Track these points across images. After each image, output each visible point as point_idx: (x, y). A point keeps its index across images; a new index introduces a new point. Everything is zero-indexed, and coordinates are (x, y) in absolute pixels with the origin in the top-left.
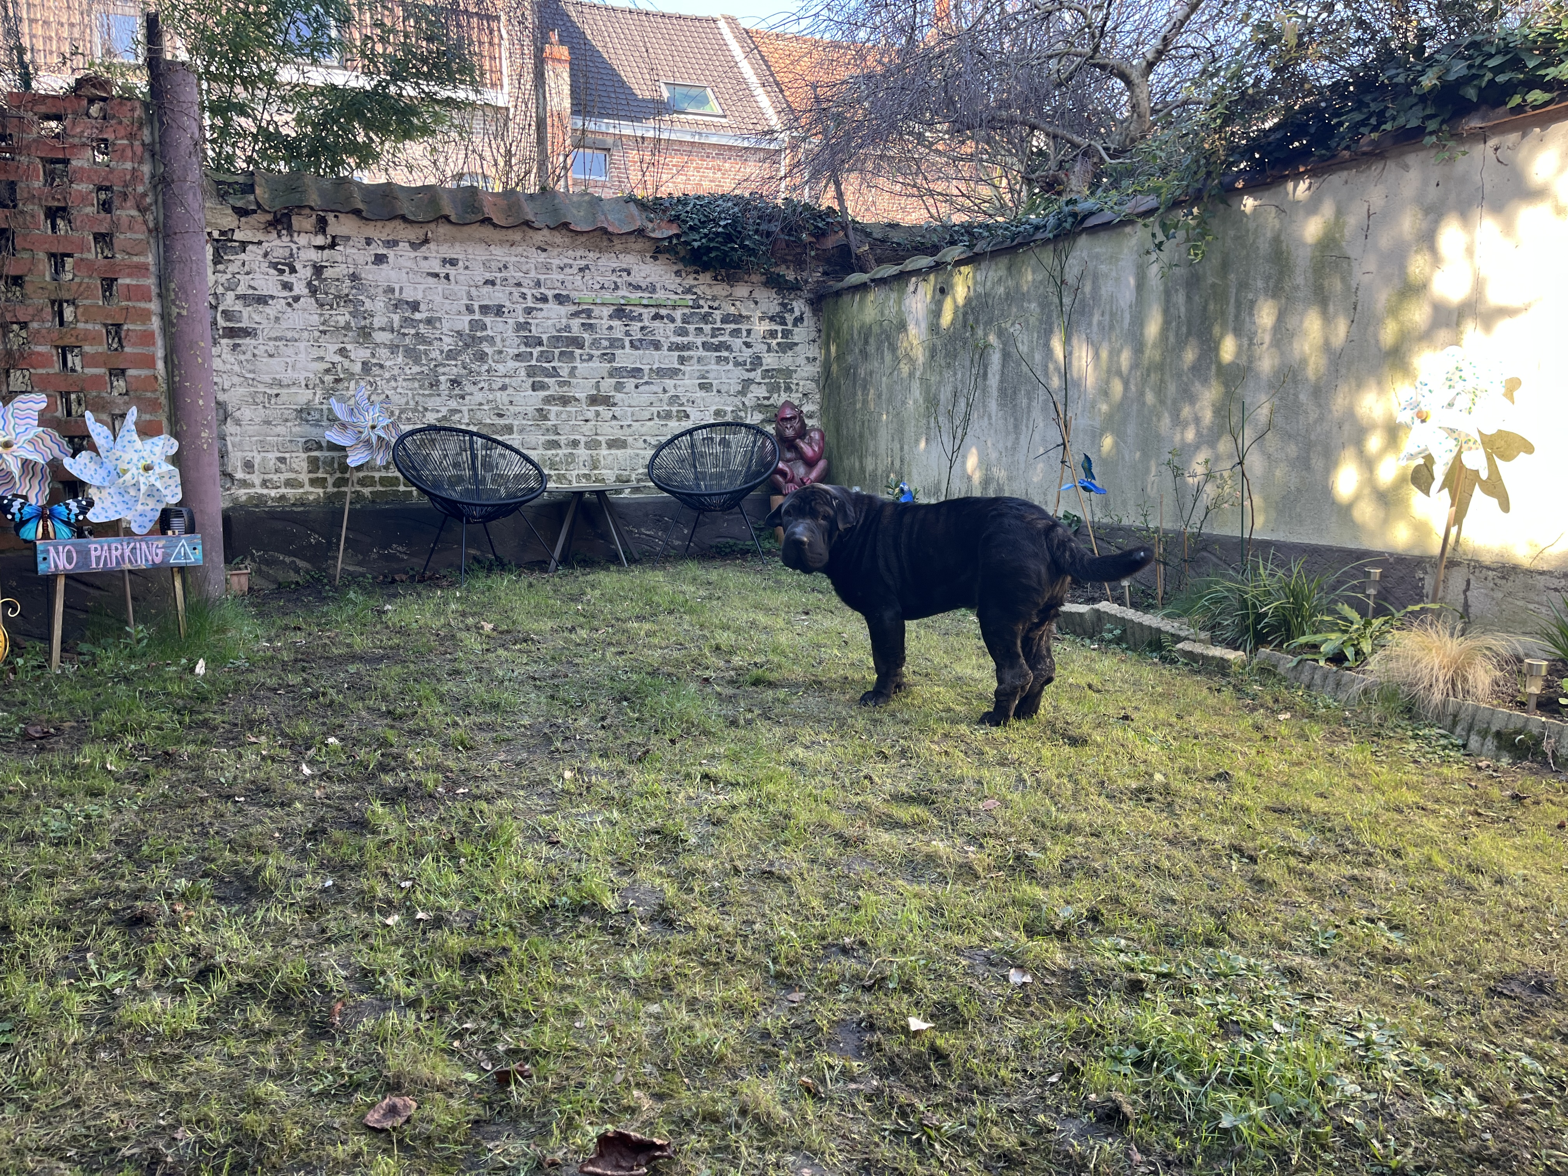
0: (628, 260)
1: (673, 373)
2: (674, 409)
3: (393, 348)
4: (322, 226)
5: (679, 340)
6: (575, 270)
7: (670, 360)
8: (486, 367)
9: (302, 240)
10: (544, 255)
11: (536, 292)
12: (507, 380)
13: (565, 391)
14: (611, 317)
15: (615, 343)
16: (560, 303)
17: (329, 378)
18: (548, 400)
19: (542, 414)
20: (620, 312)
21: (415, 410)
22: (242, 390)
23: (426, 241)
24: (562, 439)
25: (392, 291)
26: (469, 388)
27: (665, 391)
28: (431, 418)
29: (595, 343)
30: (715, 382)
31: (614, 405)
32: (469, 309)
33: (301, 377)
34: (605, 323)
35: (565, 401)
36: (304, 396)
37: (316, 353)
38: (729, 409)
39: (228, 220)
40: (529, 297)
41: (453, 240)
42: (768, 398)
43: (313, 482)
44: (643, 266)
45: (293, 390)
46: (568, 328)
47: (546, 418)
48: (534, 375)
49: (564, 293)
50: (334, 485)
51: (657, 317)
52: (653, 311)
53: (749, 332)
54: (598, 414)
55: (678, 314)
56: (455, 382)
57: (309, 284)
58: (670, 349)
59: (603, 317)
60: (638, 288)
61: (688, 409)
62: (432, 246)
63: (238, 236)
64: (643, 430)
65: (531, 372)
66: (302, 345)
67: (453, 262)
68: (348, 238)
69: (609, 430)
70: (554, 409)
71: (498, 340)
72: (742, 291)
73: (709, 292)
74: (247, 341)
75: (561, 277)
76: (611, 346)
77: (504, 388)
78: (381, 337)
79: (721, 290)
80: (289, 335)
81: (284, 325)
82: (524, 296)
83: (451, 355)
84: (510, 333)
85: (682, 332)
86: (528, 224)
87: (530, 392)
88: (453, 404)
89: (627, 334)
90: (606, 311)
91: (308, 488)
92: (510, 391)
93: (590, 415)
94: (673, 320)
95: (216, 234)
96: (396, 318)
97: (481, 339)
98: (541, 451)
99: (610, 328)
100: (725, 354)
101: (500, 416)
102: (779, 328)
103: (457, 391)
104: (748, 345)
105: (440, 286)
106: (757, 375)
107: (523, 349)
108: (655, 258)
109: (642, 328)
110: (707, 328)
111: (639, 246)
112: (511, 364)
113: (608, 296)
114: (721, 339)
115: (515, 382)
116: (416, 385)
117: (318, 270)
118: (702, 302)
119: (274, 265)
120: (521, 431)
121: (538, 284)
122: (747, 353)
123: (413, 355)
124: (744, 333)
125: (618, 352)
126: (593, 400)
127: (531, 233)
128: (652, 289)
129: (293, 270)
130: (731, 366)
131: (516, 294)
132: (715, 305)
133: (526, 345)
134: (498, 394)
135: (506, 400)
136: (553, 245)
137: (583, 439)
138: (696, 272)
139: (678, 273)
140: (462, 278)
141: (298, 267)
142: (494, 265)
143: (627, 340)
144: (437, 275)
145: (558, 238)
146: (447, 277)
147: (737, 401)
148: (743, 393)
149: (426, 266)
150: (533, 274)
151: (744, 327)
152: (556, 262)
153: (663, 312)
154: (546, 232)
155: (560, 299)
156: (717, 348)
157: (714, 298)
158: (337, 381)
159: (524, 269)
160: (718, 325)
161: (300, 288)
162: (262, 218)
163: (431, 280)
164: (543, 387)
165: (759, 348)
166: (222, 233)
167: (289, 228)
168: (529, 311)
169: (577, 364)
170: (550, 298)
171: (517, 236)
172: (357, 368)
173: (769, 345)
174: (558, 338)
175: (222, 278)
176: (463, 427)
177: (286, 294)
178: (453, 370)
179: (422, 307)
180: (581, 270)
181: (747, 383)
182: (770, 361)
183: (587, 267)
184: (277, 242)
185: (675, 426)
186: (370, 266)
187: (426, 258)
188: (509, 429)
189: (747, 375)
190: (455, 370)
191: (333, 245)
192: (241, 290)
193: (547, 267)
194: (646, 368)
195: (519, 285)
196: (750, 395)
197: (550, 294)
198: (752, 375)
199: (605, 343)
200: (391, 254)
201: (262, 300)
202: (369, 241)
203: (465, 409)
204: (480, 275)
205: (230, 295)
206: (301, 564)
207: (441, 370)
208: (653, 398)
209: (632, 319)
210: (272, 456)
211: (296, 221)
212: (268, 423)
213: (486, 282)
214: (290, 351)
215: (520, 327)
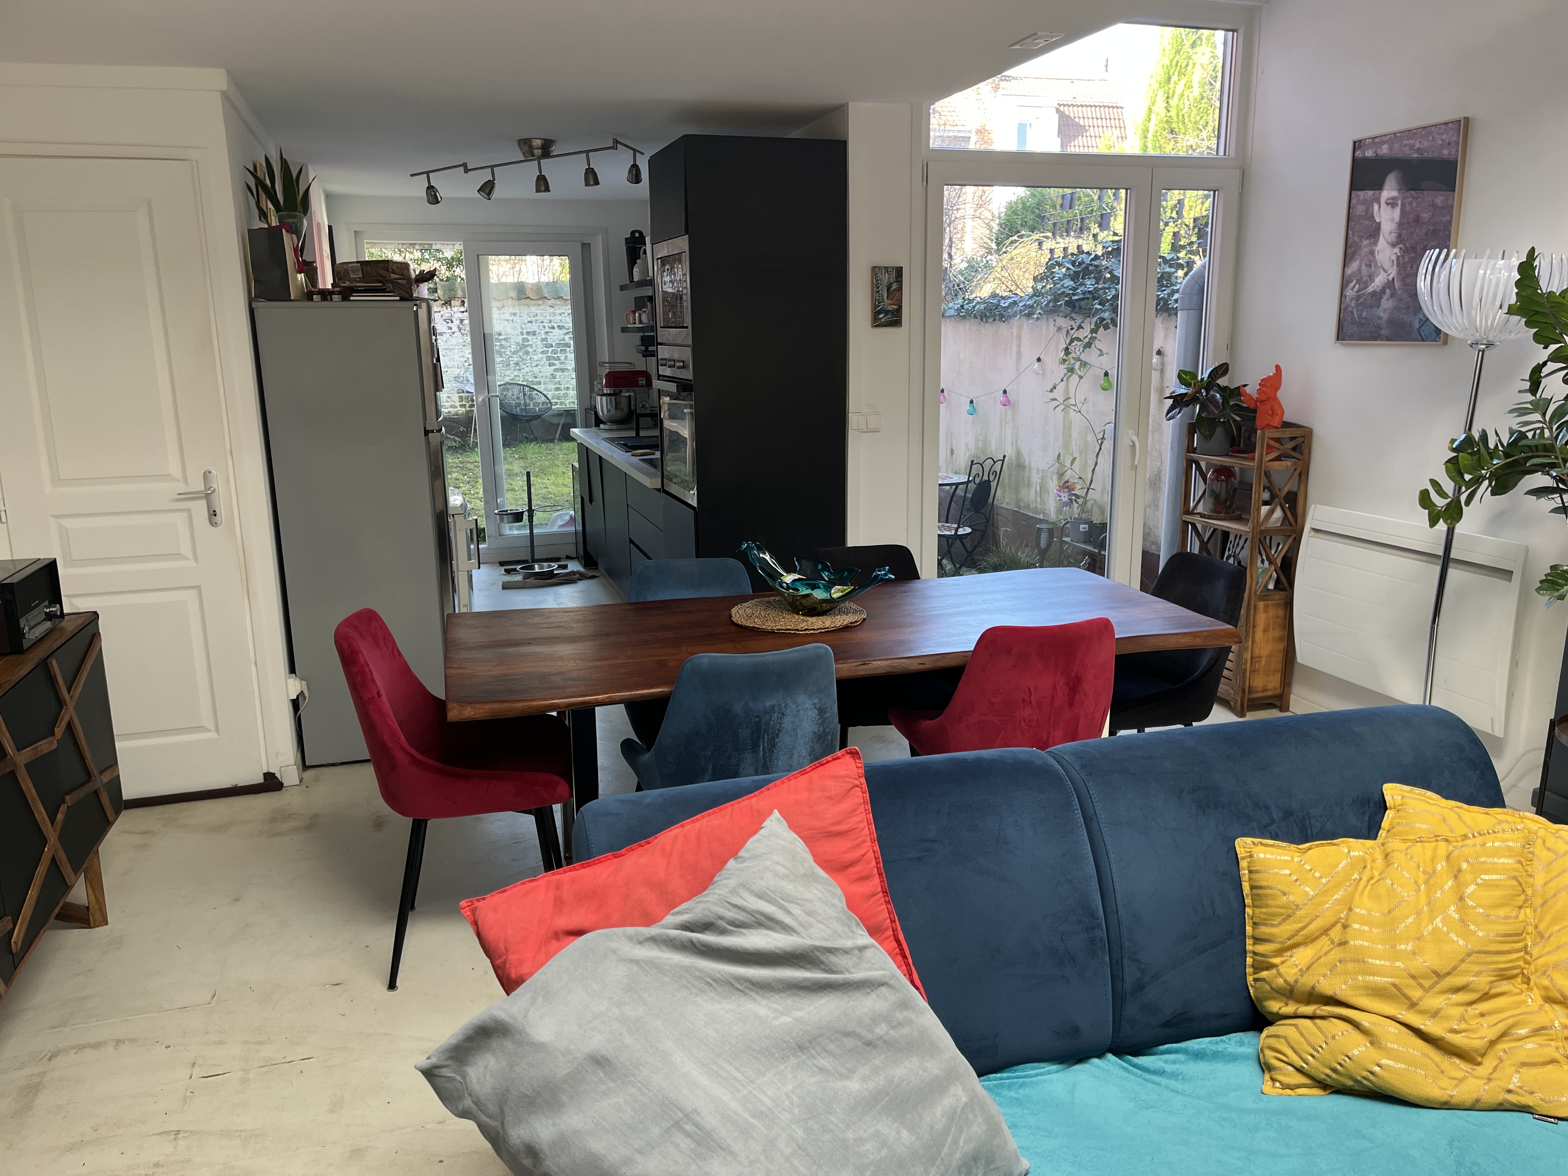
6: (566, 315)
8: (529, 357)
9: (455, 309)
10: (553, 309)
11: (550, 325)
12: (538, 362)
13: (563, 366)
17: (466, 364)
18: (556, 370)
23: (504, 306)
24: (562, 386)
26: (522, 366)
28: (507, 379)
32: (522, 333)
35: (563, 370)
37: (461, 354)
40: (547, 327)
43: (461, 406)
45: (453, 369)
46: (564, 339)
47: (555, 378)
48: (550, 360)
49: (562, 325)
50: (469, 407)
56: (517, 364)
57: (458, 327)
65: (548, 358)
66: (456, 351)
67: (515, 314)
70: (558, 374)
71: (534, 345)
75: (560, 318)
77: (537, 366)
80: (451, 347)
81: (449, 344)
82: (544, 327)
83: (515, 353)
84: (539, 343)
86: (545, 297)
87: (548, 367)
88: (516, 373)
91: (459, 408)
92: (539, 367)
97: (527, 346)
98: (553, 392)
101: (536, 377)
103: (517, 368)
105: (510, 325)
107: (545, 349)
112: (540, 356)
115: (541, 363)
116: (501, 365)
117: (462, 321)
119: (445, 320)
120: (543, 384)
121: (550, 321)
123: (499, 353)
127: (547, 301)
129: (452, 322)
131: (541, 327)
133: (546, 347)
134: (535, 368)
135: (538, 371)
136: (556, 305)
137: (571, 387)
140: (518, 321)
141: (454, 320)
142: (532, 315)
144: (508, 320)
145: (558, 302)
146: (512, 321)
149: (504, 317)
150: (548, 317)
152: (558, 312)
154: (553, 300)
155: (560, 327)
158: (470, 365)
159: (545, 315)
161: (455, 329)
162: (440, 302)
163: (506, 322)
164: (554, 365)
167: (450, 305)
168: (547, 333)
169: (568, 354)
170: (556, 327)
171: (541, 302)
174: (559, 344)
176: (520, 383)
177: (450, 331)
179: (503, 334)
184: (446, 311)
187: (504, 314)
188: (539, 383)
190: (516, 359)
191: (467, 311)
193: (554, 314)
195: (542, 322)
197: (555, 325)
201: (441, 334)
203: (521, 375)
204: (526, 319)
206: (457, 439)
207: (511, 359)
211: (453, 302)
213: (529, 322)
214: (451, 354)
215: (543, 340)
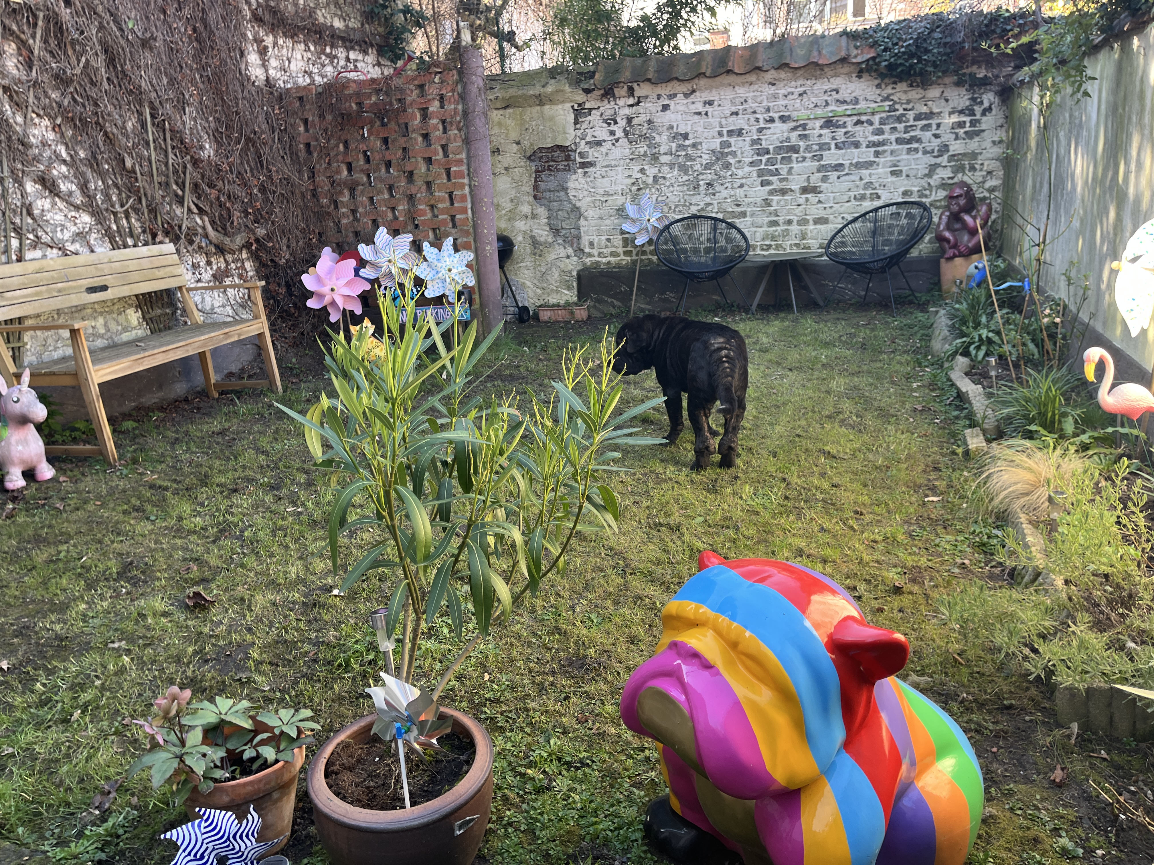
0: (836, 82)
1: (869, 165)
2: (868, 192)
3: (672, 166)
4: (631, 92)
5: (876, 138)
6: (796, 96)
7: (868, 155)
8: (730, 173)
9: (621, 102)
10: (774, 88)
11: (767, 116)
12: (744, 181)
13: (784, 185)
14: (821, 127)
15: (824, 147)
16: (784, 122)
17: (634, 188)
18: (771, 193)
19: (767, 203)
20: (828, 123)
21: (684, 205)
22: (588, 199)
23: (694, 91)
24: (781, 220)
25: (671, 127)
26: (718, 188)
27: (861, 179)
28: (694, 210)
29: (808, 148)
30: (904, 169)
31: (820, 192)
32: (720, 134)
33: (619, 189)
34: (817, 132)
35: (783, 192)
36: (620, 200)
37: (627, 173)
38: (916, 189)
39: (581, 97)
40: (761, 120)
41: (710, 88)
42: (952, 178)
43: (626, 253)
44: (850, 85)
45: (615, 197)
47: (769, 205)
48: (763, 175)
49: (786, 114)
50: (637, 255)
51: (859, 122)
52: (855, 118)
53: (938, 125)
54: (807, 200)
55: (876, 119)
56: (709, 185)
57: (625, 130)
58: (868, 146)
59: (815, 128)
60: (844, 102)
61: (880, 192)
62: (698, 94)
63: (587, 105)
64: (842, 210)
65: (761, 173)
66: (620, 169)
67: (710, 103)
68: (646, 97)
69: (816, 211)
70: (776, 198)
71: (739, 153)
72: (934, 92)
73: (904, 97)
74: (591, 170)
75: (784, 102)
76: (821, 149)
77: (741, 186)
78: (664, 159)
79: (915, 94)
80: (613, 163)
81: (611, 157)
82: (757, 120)
83: (708, 166)
84: (747, 147)
85: (879, 132)
86: (759, 69)
87: (760, 188)
88: (708, 200)
89: (833, 138)
90: (818, 124)
91: (622, 257)
92: (746, 188)
93: (802, 201)
94: (871, 123)
95: (576, 107)
96: (674, 145)
97: (727, 154)
98: (765, 229)
99: (820, 136)
100: (915, 145)
101: (738, 205)
102: (967, 119)
103: (711, 191)
104: (936, 136)
105: (701, 121)
106: (944, 160)
107: (756, 158)
108: (859, 77)
109: (846, 133)
110: (901, 127)
111: (846, 69)
112: (747, 169)
113: (819, 112)
114: (912, 134)
115: (749, 182)
116: (685, 188)
117: (629, 120)
118: (897, 106)
119: (605, 121)
120: (752, 215)
121: (768, 110)
122: (936, 142)
123: (684, 169)
124: (934, 127)
125: (825, 153)
126: (805, 190)
127: (763, 74)
128: (856, 101)
129: (616, 123)
130: (920, 154)
131: (752, 120)
132: (909, 107)
133: (758, 154)
134: (738, 191)
135: (743, 194)
136: (779, 80)
137: (795, 219)
138: (895, 83)
139: (878, 86)
140: (716, 113)
141: (618, 120)
142: (738, 101)
143: (833, 144)
144: (699, 114)
145: (783, 74)
146: (706, 114)
147: (924, 183)
148: (929, 175)
149: (693, 108)
150: (765, 103)
151: (934, 122)
152: (782, 92)
153: (864, 118)
154: (773, 72)
155: (783, 119)
156: (909, 141)
157: (908, 102)
158: (639, 189)
159: (759, 100)
160: (911, 123)
161: (619, 133)
162: (598, 93)
163: (696, 117)
164: (769, 183)
165: (947, 137)
166: (579, 105)
167: (614, 96)
168: (760, 130)
169: (794, 165)
170: (777, 119)
171: (753, 78)
172: (650, 180)
173: (957, 134)
174: (780, 148)
175: (579, 132)
176: (714, 215)
177: (612, 138)
178: (709, 176)
179: (690, 136)
180: (801, 95)
181: (933, 168)
182: (957, 147)
183: (805, 92)
184: (608, 106)
185: (868, 205)
186: (660, 113)
187: (693, 103)
188: (744, 214)
189: (933, 161)
191: (638, 103)
192: (588, 139)
193: (775, 97)
194: (847, 163)
195: (754, 112)
196: (935, 177)
197: (776, 116)
198: (938, 160)
199: (815, 147)
200: (672, 103)
201: (599, 143)
202: (659, 97)
203: (715, 202)
204: (728, 108)
205: (583, 142)
206: (616, 303)
207: (701, 177)
208: (851, 185)
209: (838, 127)
210: (603, 238)
211: (616, 91)
212: (601, 218)
213: (732, 114)
214: (613, 173)
215: (754, 142)
